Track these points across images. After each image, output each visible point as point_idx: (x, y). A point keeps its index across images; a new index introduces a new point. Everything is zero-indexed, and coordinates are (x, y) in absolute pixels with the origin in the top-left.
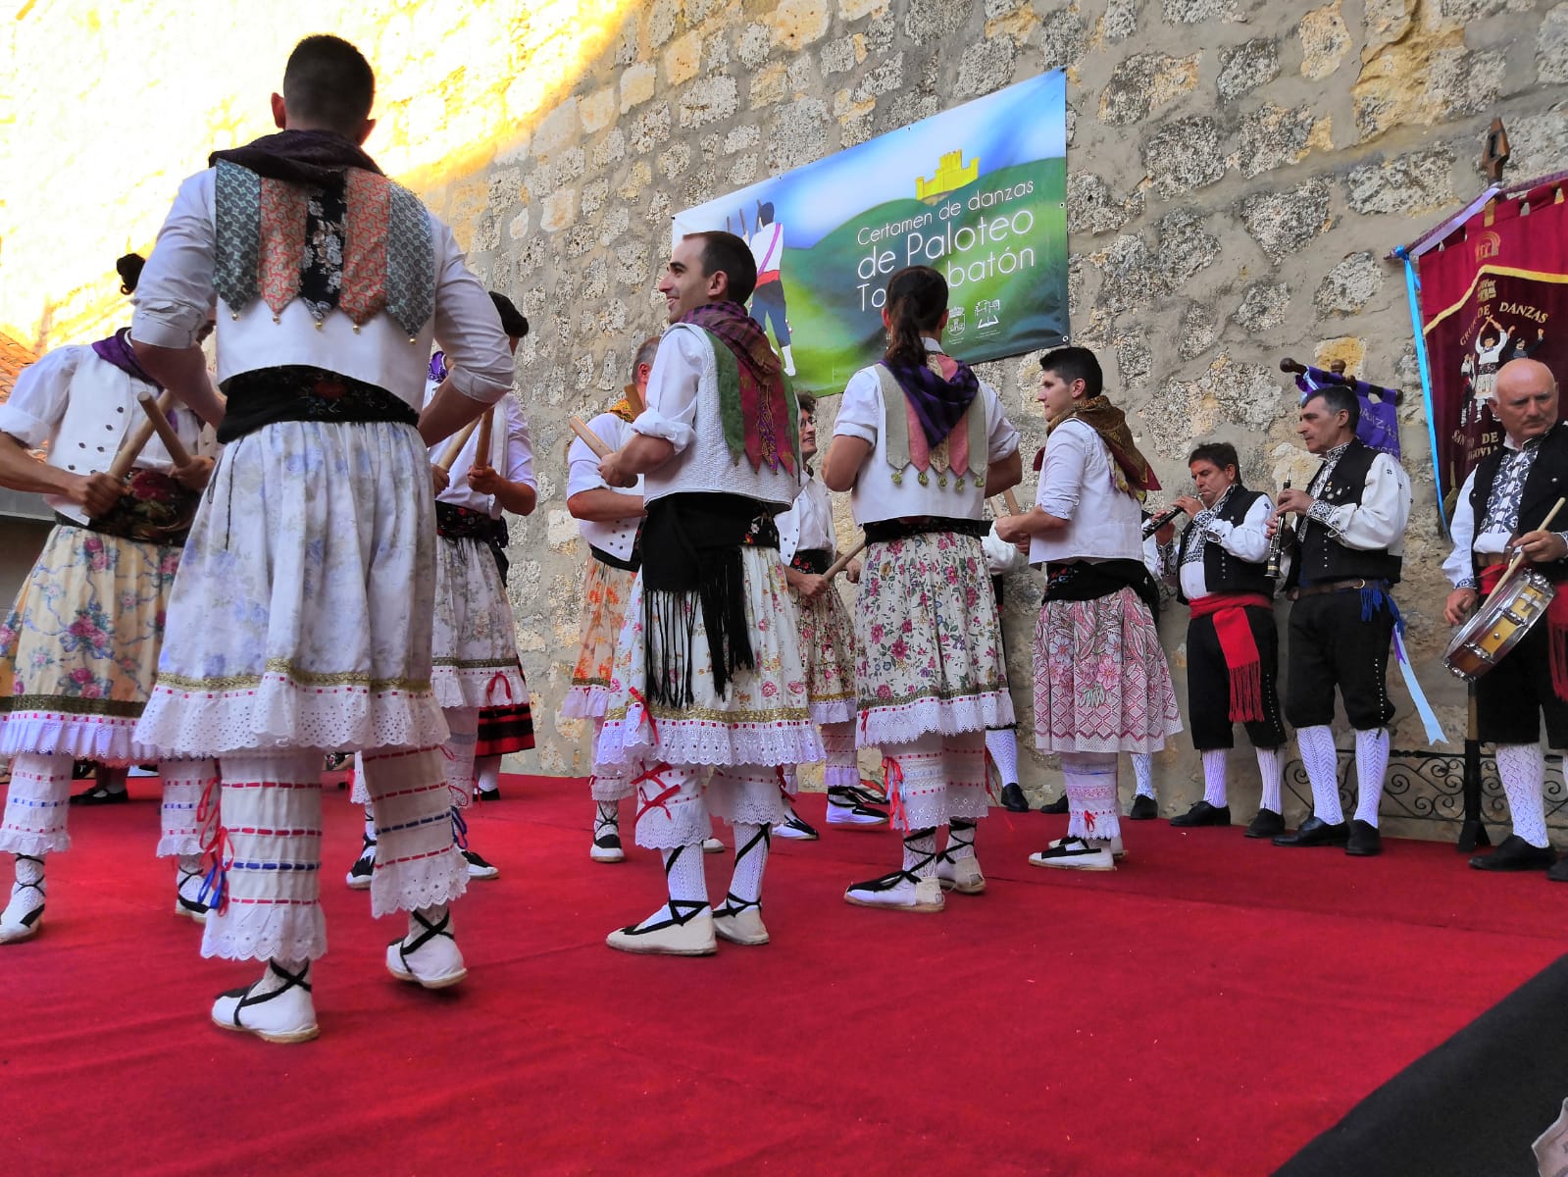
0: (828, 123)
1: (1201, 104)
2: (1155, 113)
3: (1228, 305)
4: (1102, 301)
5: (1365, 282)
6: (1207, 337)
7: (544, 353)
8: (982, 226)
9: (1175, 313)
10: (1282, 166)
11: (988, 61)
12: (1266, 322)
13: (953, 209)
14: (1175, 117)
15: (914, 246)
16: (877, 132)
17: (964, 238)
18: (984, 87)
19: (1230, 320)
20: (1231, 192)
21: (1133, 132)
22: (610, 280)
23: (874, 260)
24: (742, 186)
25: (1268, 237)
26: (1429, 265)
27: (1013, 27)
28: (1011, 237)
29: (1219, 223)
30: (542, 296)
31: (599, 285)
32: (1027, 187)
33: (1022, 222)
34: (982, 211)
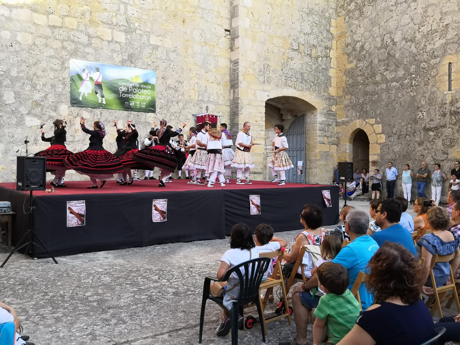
0: (111, 58)
1: (173, 86)
2: (168, 84)
3: (176, 114)
4: (160, 108)
5: (190, 116)
6: (173, 118)
7: (21, 75)
8: (142, 90)
9: (170, 113)
10: (182, 99)
11: (144, 63)
12: (180, 118)
13: (138, 86)
14: (170, 86)
15: (131, 89)
16: (122, 65)
17: (140, 91)
18: (143, 67)
19: (176, 116)
20: (177, 100)
21: (165, 85)
22: (48, 65)
23: (123, 88)
24: (90, 61)
25: (181, 107)
26: (198, 117)
27: (147, 60)
28: (147, 94)
29: (174, 103)
30: (19, 59)
31: (44, 64)
32: (150, 87)
33: (149, 92)
34: (143, 88)
